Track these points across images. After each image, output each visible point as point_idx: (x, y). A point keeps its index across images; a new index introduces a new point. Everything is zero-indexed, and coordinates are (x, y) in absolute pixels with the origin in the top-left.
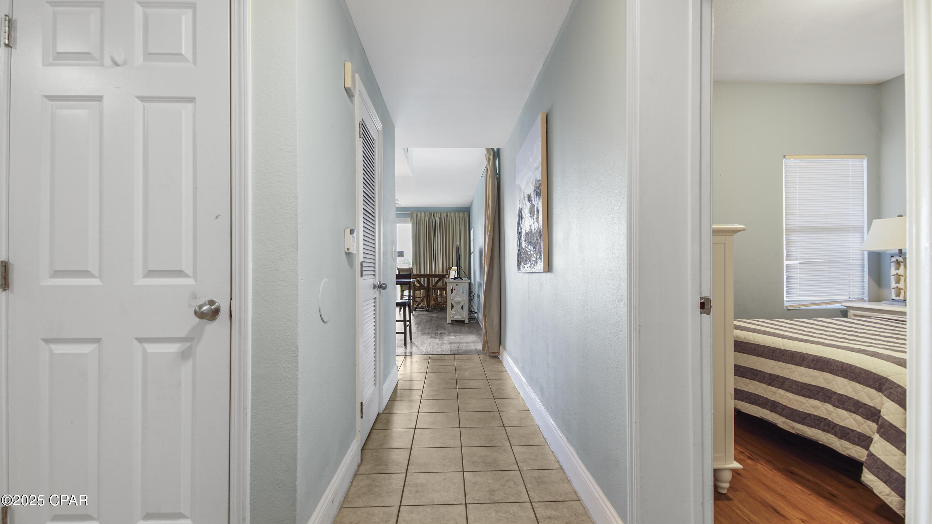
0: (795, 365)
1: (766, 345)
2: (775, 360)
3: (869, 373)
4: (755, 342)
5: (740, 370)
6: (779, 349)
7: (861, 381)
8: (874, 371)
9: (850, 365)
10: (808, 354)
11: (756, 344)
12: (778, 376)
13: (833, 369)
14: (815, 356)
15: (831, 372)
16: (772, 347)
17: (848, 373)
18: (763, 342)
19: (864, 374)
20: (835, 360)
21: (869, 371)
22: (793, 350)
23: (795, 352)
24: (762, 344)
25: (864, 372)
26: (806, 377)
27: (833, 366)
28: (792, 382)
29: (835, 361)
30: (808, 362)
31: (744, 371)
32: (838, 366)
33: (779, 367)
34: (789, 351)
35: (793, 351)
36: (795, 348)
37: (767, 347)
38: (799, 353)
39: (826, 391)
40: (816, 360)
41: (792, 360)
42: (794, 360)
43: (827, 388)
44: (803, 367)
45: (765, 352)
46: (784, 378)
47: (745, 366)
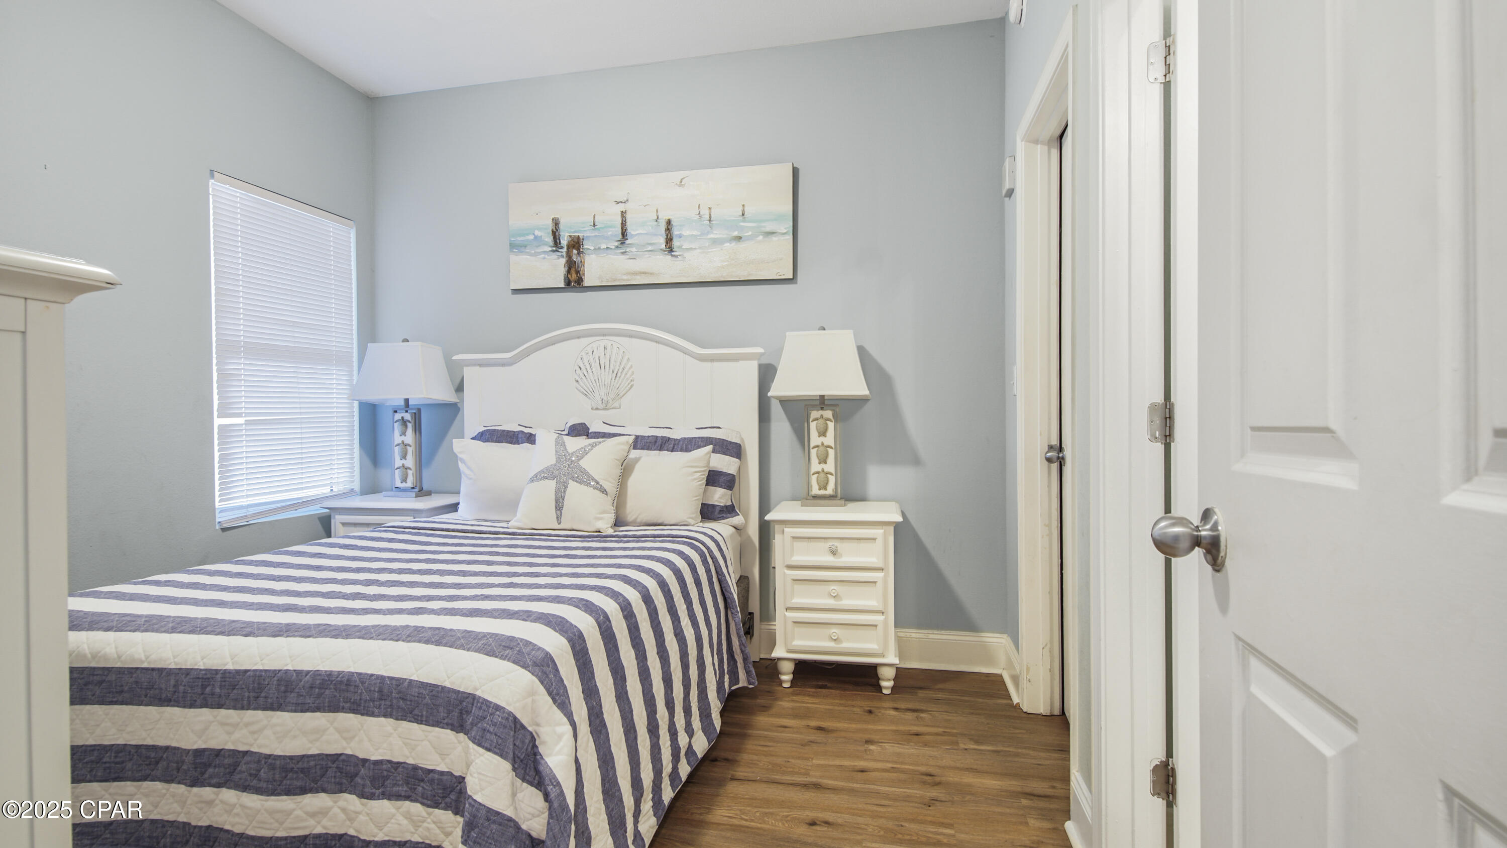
0: (265, 709)
1: (184, 667)
2: (212, 707)
3: (438, 692)
4: (149, 663)
5: (104, 760)
6: (220, 670)
7: (422, 716)
8: (448, 684)
9: (398, 679)
10: (298, 672)
11: (153, 669)
12: (218, 753)
13: (360, 699)
14: (317, 673)
15: (358, 708)
16: (201, 670)
17: (395, 701)
18: (174, 657)
19: (428, 695)
20: (366, 674)
21: (438, 686)
22: (261, 668)
23: (266, 671)
24: (173, 666)
25: (427, 692)
26: (295, 737)
27: (359, 691)
28: (259, 761)
29: (364, 678)
30: (299, 695)
31: (118, 760)
32: (372, 689)
33: (223, 724)
34: (249, 673)
35: (261, 671)
36: (263, 662)
37: (188, 672)
38: (276, 672)
39: (343, 761)
40: (320, 683)
41: (258, 697)
42: (263, 694)
43: (346, 752)
44: (288, 711)
45: (181, 688)
46: (234, 753)
47: (121, 742)
